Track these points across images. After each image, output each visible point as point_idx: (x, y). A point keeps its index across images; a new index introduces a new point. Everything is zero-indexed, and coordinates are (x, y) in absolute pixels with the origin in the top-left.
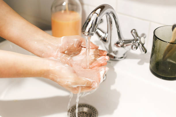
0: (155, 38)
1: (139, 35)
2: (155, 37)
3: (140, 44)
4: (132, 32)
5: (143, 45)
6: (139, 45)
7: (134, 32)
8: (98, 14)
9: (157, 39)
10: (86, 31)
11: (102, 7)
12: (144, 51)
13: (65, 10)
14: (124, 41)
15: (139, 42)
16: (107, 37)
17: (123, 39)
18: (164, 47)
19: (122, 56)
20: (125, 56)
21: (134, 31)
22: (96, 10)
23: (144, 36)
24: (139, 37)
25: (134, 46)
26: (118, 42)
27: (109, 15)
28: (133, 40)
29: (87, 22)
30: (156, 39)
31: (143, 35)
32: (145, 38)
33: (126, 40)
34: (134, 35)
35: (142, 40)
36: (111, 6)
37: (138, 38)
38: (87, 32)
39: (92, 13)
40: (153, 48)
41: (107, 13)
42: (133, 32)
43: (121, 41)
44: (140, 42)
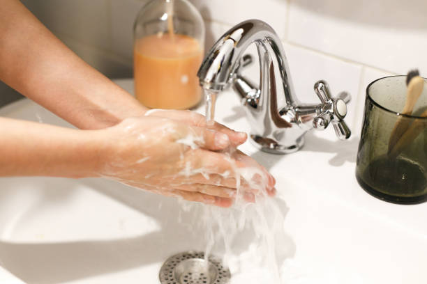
0: (370, 103)
1: (334, 94)
2: (369, 101)
3: (335, 116)
4: (316, 87)
5: (341, 118)
6: (332, 118)
7: (321, 87)
8: (237, 40)
9: (374, 106)
10: (206, 80)
11: (248, 27)
12: (343, 133)
13: (166, 32)
14: (299, 108)
15: (331, 111)
16: (258, 98)
17: (296, 104)
18: (389, 124)
19: (293, 143)
20: (301, 144)
21: (321, 85)
22: (231, 32)
23: (346, 100)
24: (332, 100)
25: (320, 120)
26: (284, 109)
27: (263, 45)
28: (319, 107)
29: (210, 58)
30: (372, 106)
31: (344, 95)
32: (346, 103)
33: (303, 106)
34: (322, 93)
35: (340, 106)
36: (270, 24)
37: (330, 101)
38: (208, 81)
39: (224, 38)
40: (363, 128)
41: (259, 41)
42: (319, 88)
43: (292, 108)
44: (336, 112)
